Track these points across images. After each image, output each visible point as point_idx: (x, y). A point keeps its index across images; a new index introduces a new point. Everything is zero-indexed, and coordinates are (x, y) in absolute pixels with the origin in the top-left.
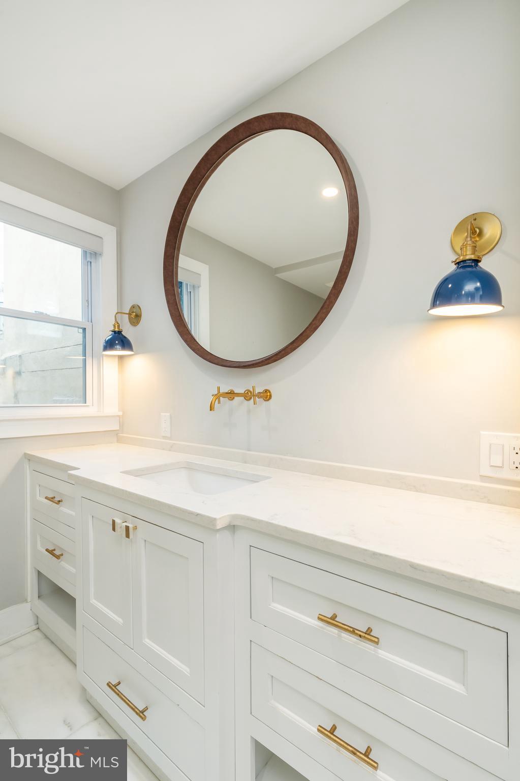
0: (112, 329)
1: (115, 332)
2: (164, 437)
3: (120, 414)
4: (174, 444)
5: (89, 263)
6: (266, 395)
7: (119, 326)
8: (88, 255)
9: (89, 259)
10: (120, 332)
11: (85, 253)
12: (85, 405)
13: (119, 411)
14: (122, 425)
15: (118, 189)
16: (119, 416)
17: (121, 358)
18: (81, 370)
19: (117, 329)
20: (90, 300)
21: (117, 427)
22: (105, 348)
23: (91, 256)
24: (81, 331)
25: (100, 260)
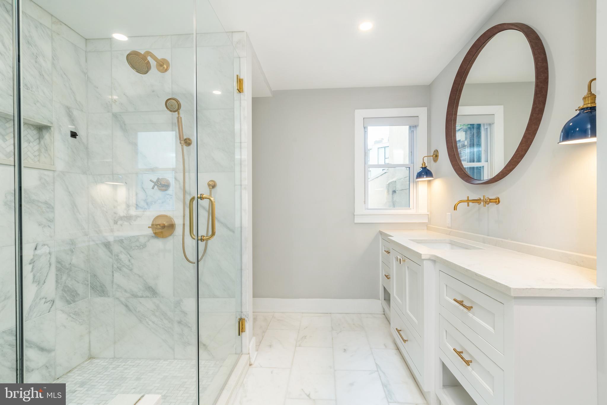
0: (421, 166)
1: (422, 168)
2: (448, 227)
3: (428, 213)
4: (451, 231)
5: (412, 131)
6: (497, 201)
7: (425, 164)
8: (412, 128)
9: (412, 130)
10: (425, 168)
11: (410, 127)
12: (409, 208)
13: (428, 212)
14: (429, 220)
15: (429, 85)
16: (428, 215)
17: (429, 181)
18: (408, 190)
19: (424, 166)
20: (412, 152)
21: (426, 221)
22: (417, 177)
23: (413, 128)
24: (408, 169)
25: (418, 128)
